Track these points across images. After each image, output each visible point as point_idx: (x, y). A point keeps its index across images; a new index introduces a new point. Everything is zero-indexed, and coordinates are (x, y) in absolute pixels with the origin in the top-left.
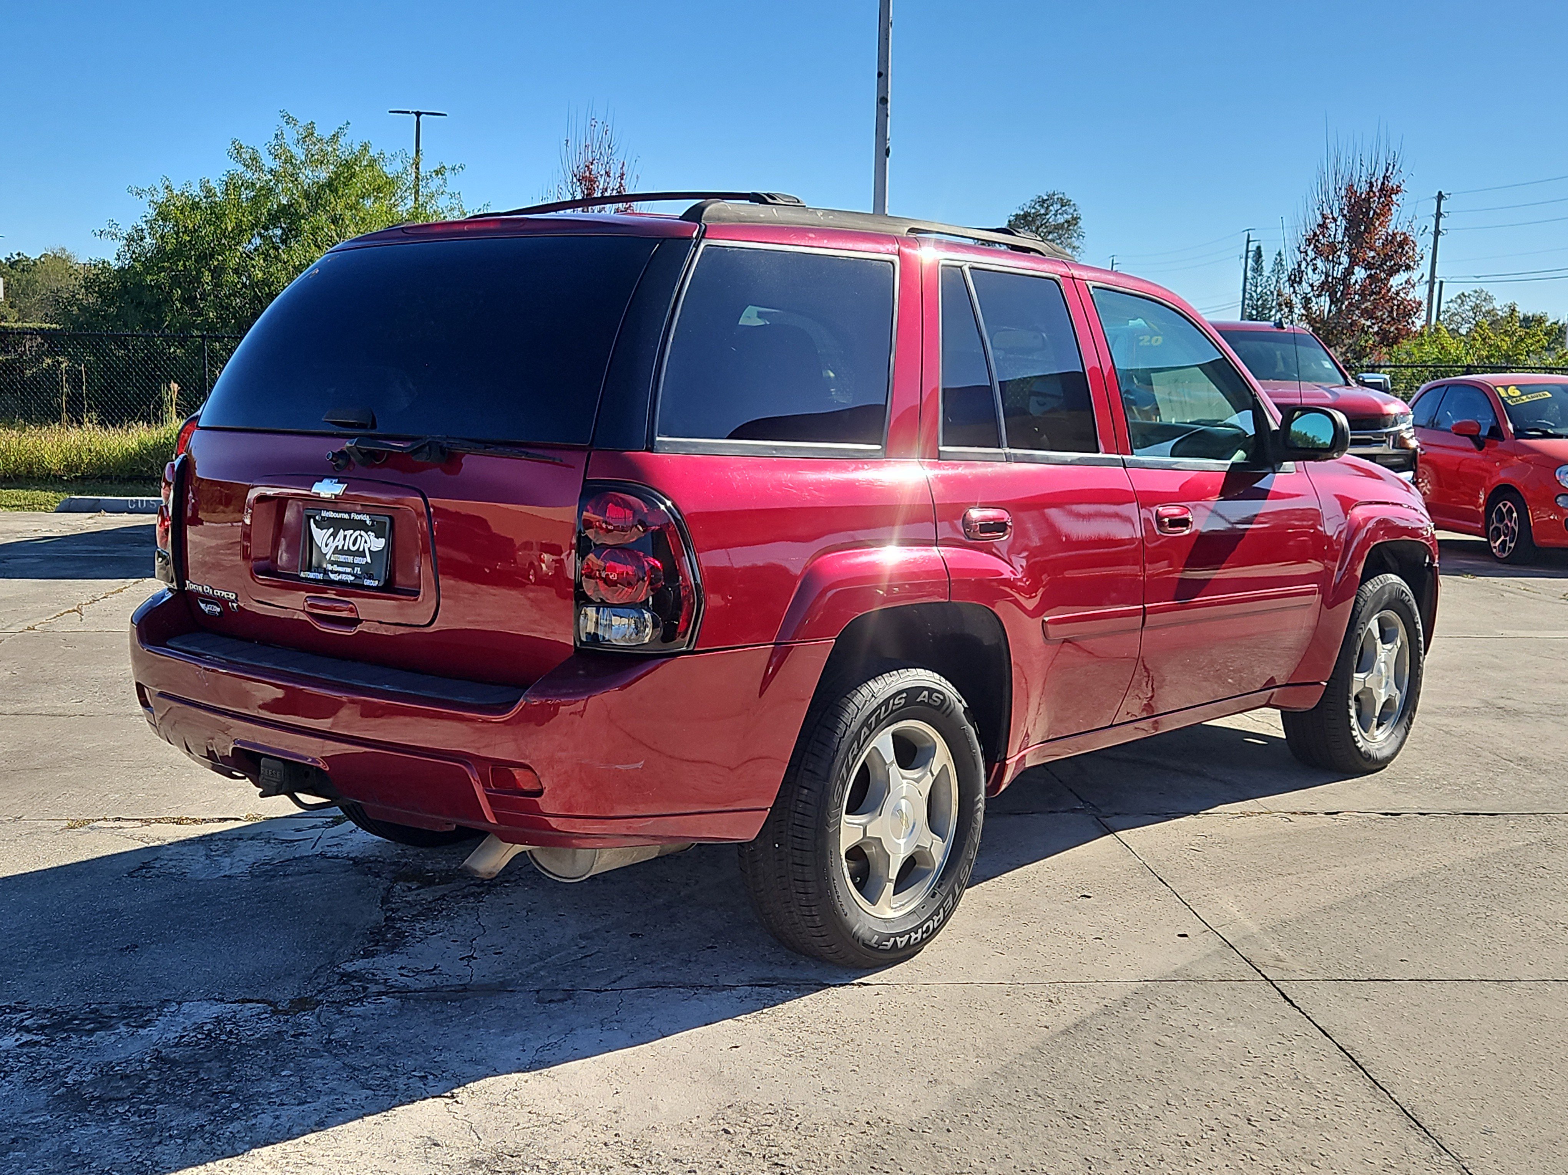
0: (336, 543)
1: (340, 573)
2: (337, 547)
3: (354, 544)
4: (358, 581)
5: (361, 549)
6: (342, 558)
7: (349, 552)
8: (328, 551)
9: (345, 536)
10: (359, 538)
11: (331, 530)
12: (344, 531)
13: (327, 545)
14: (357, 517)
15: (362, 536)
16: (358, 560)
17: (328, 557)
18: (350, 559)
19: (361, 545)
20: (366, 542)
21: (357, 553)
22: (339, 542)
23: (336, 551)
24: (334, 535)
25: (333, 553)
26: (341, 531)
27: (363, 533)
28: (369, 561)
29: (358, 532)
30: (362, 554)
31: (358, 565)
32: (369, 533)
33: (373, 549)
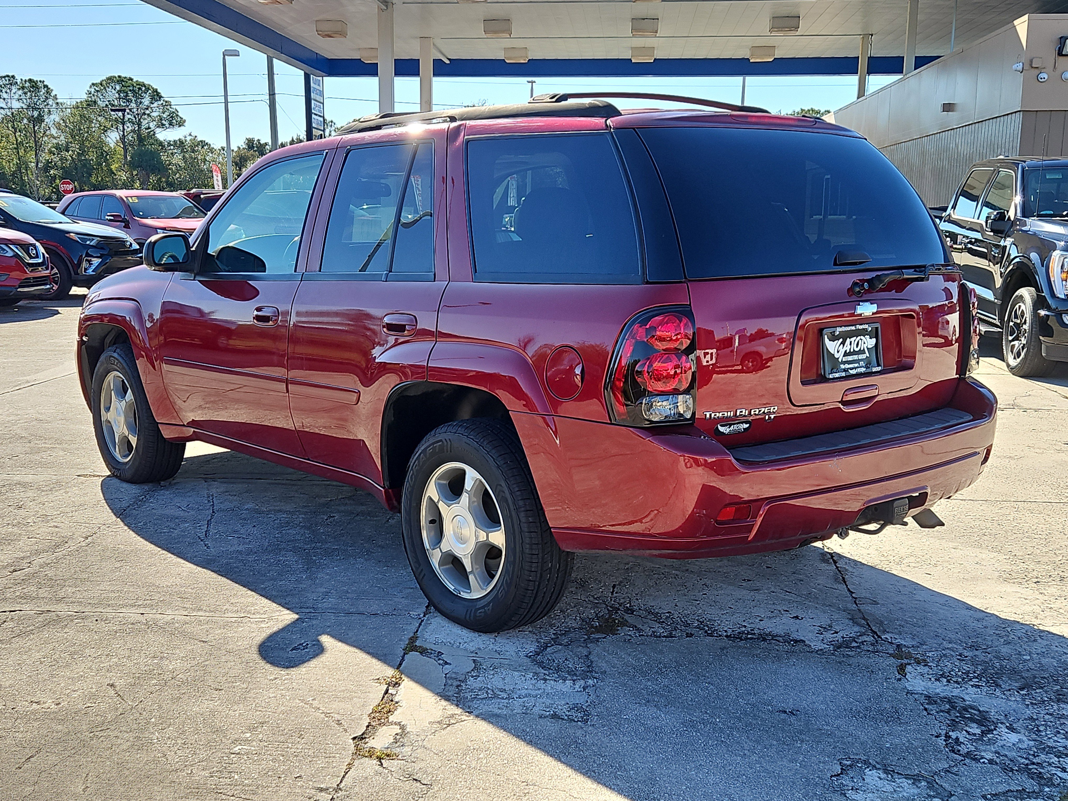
0: (845, 348)
1: (855, 368)
2: (846, 351)
3: (857, 347)
4: (869, 370)
5: (862, 349)
6: (850, 358)
7: (855, 353)
8: (839, 356)
9: (851, 342)
10: (860, 341)
11: (841, 340)
12: (850, 338)
13: (838, 352)
14: (860, 327)
15: (861, 339)
16: (861, 357)
17: (840, 360)
18: (855, 357)
19: (862, 346)
20: (864, 343)
21: (860, 352)
22: (847, 348)
23: (846, 354)
24: (843, 343)
25: (844, 356)
26: (848, 339)
27: (862, 337)
28: (868, 356)
29: (859, 338)
30: (862, 352)
31: (862, 360)
32: (866, 336)
33: (870, 347)
